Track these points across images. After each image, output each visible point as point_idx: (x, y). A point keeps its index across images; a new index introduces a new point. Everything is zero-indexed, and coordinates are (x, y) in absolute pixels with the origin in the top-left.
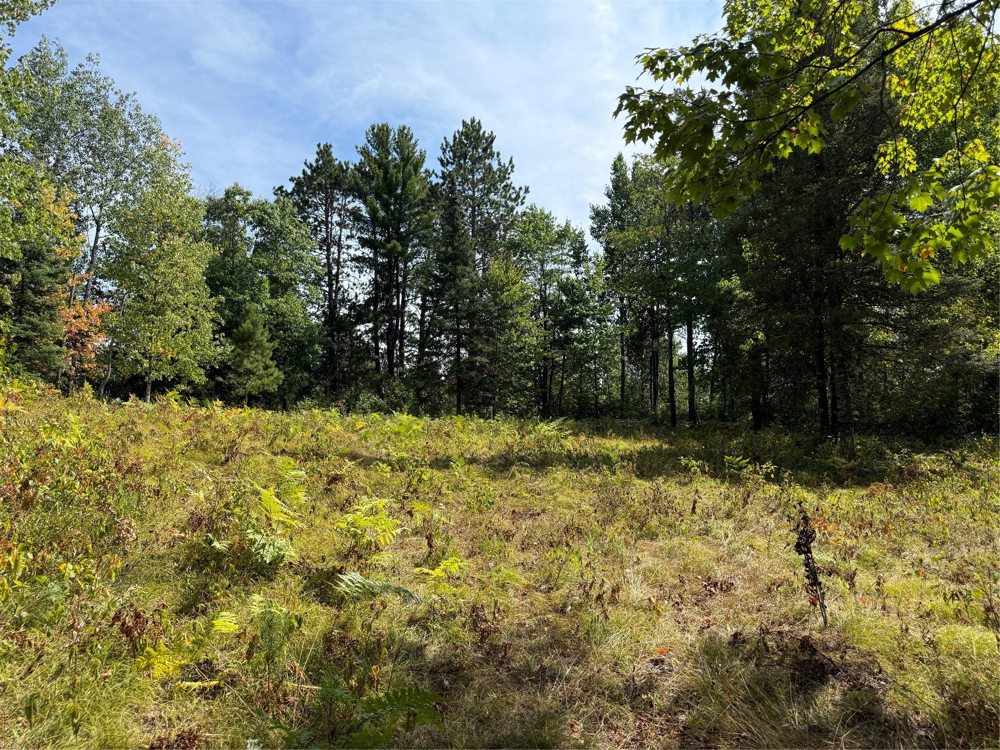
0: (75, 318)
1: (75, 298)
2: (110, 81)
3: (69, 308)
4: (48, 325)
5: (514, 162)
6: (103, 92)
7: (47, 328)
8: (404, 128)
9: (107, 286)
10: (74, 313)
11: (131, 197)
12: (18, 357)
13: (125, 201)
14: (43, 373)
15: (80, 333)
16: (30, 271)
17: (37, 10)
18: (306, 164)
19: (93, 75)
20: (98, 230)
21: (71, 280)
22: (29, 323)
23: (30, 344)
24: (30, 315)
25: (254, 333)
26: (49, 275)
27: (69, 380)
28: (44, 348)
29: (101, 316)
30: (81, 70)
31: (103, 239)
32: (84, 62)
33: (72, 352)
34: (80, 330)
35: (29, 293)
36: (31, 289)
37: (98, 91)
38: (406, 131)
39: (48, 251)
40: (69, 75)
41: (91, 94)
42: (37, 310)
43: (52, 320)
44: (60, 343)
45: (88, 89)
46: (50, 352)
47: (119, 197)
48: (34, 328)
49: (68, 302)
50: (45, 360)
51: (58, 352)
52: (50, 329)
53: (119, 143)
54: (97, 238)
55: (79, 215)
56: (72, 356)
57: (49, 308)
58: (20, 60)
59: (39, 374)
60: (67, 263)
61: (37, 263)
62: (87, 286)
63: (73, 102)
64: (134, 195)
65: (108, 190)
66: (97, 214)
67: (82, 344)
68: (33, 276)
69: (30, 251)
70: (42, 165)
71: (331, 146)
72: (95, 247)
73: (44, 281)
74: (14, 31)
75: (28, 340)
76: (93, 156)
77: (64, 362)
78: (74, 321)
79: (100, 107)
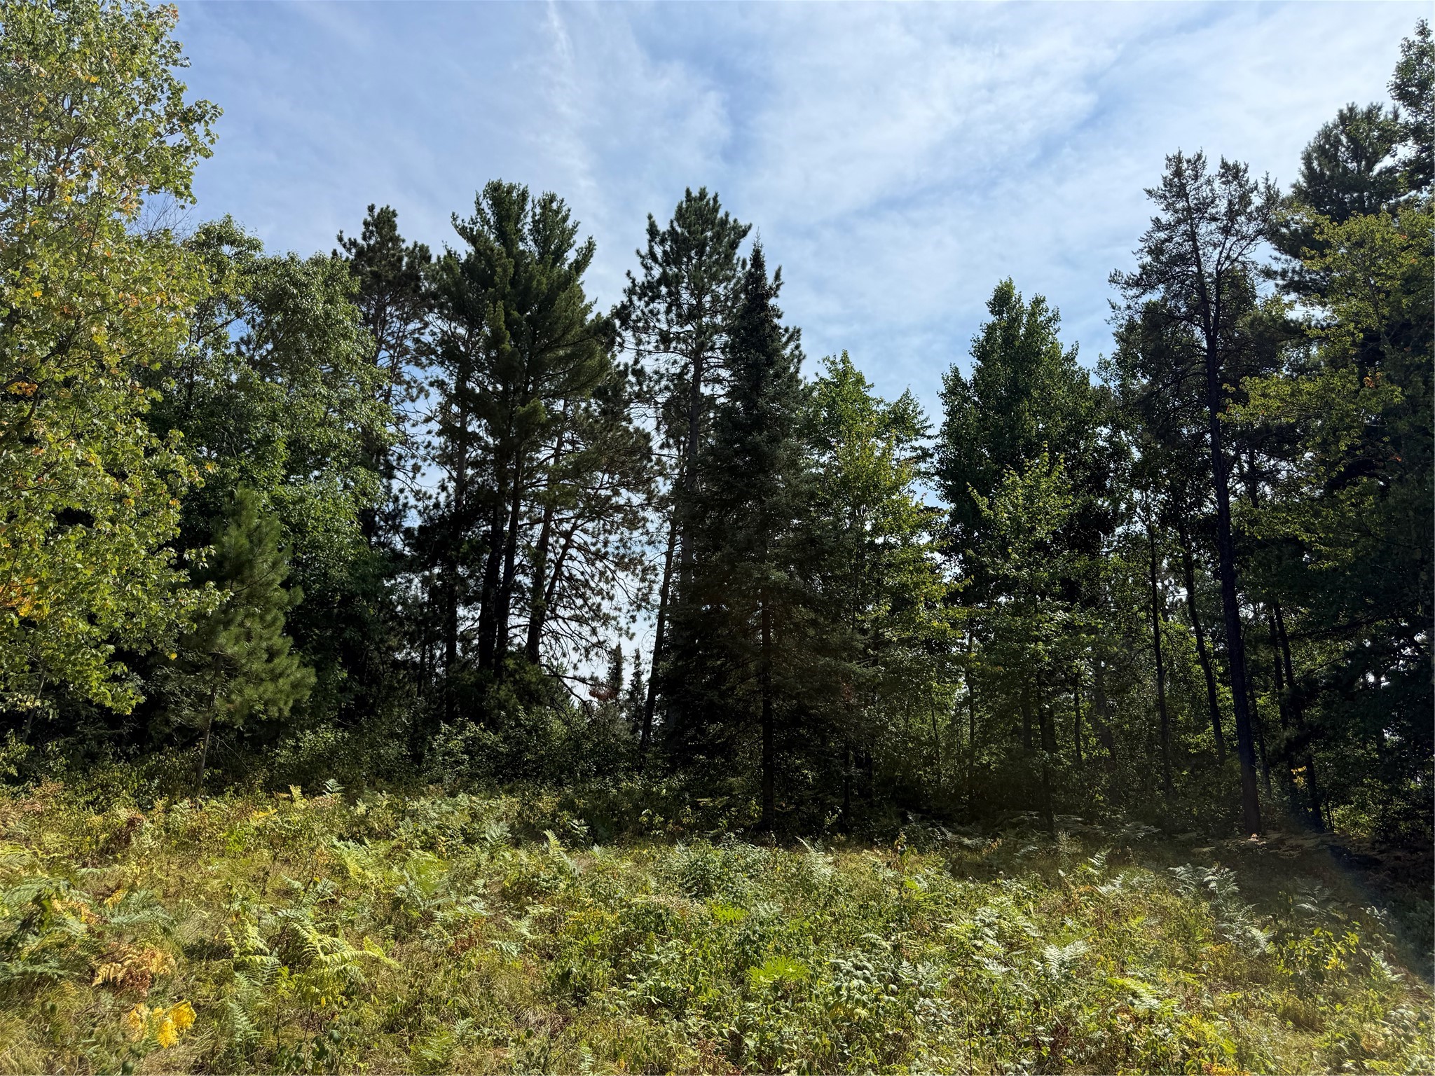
5: (782, 277)
8: (552, 199)
18: (340, 239)
25: (251, 564)
38: (555, 206)
71: (394, 214)
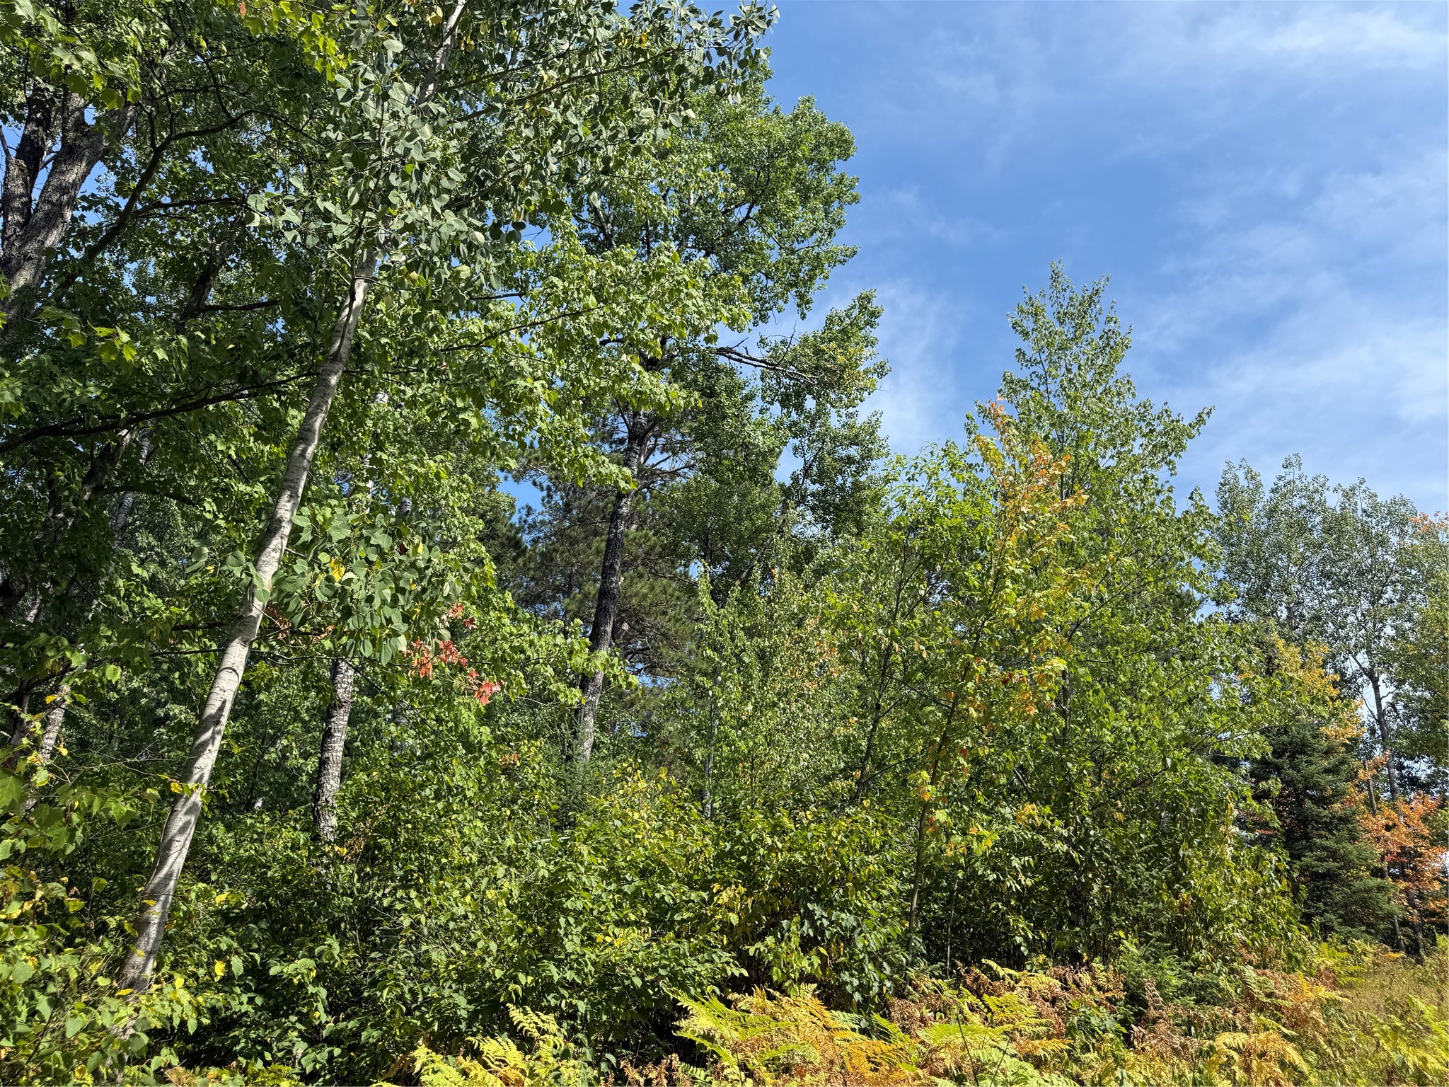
0: (1388, 828)
1: (1378, 799)
2: (1322, 480)
3: (1374, 815)
4: (1350, 847)
6: (1317, 497)
7: (1351, 853)
9: (1421, 768)
10: (1384, 822)
11: (1407, 625)
12: (1325, 904)
13: (1402, 634)
14: (1369, 925)
15: (1404, 851)
16: (1299, 771)
17: (1194, 432)
19: (1298, 482)
20: (1376, 688)
21: (1361, 772)
22: (1325, 848)
23: (1336, 882)
24: (1320, 836)
26: (1327, 771)
27: (1415, 933)
28: (1357, 884)
29: (1424, 819)
30: (1281, 483)
31: (1390, 699)
32: (1282, 472)
33: (1403, 885)
34: (1402, 848)
35: (1308, 804)
36: (1311, 798)
37: (1311, 499)
39: (1314, 737)
40: (1268, 495)
41: (1303, 507)
42: (1328, 826)
43: (1353, 839)
44: (1378, 873)
45: (1297, 502)
46: (1368, 890)
47: (1389, 631)
48: (1334, 855)
49: (1368, 803)
50: (1364, 904)
51: (1380, 889)
52: (1355, 853)
53: (1362, 556)
54: (1378, 700)
55: (1343, 675)
56: (1406, 891)
57: (1344, 820)
58: (1191, 498)
59: (1364, 928)
60: (1349, 749)
61: (1305, 758)
62: (1389, 776)
63: (1283, 526)
64: (1410, 619)
65: (1370, 625)
66: (1366, 665)
67: (1414, 869)
68: (1305, 778)
69: (1291, 743)
70: (1272, 622)
72: (1381, 713)
73: (1323, 782)
74: (1174, 468)
75: (1330, 876)
76: (1333, 586)
77: (1395, 902)
78: (1387, 834)
79: (1318, 519)
